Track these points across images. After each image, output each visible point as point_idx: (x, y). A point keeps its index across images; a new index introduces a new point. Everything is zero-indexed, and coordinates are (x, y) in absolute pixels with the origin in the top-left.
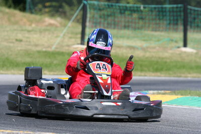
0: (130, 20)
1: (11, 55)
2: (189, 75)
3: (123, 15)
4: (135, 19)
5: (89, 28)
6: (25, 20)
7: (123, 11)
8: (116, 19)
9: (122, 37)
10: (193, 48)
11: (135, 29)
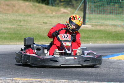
0: (113, 8)
1: (41, 32)
3: (109, 6)
4: (117, 8)
5: (88, 14)
6: (48, 10)
7: (109, 3)
8: (105, 8)
9: (109, 19)
11: (117, 14)
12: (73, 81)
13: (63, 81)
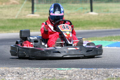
2: (95, 28)
5: (36, 4)
10: (96, 12)
11: (62, 3)
12: (26, 68)
13: (17, 68)
